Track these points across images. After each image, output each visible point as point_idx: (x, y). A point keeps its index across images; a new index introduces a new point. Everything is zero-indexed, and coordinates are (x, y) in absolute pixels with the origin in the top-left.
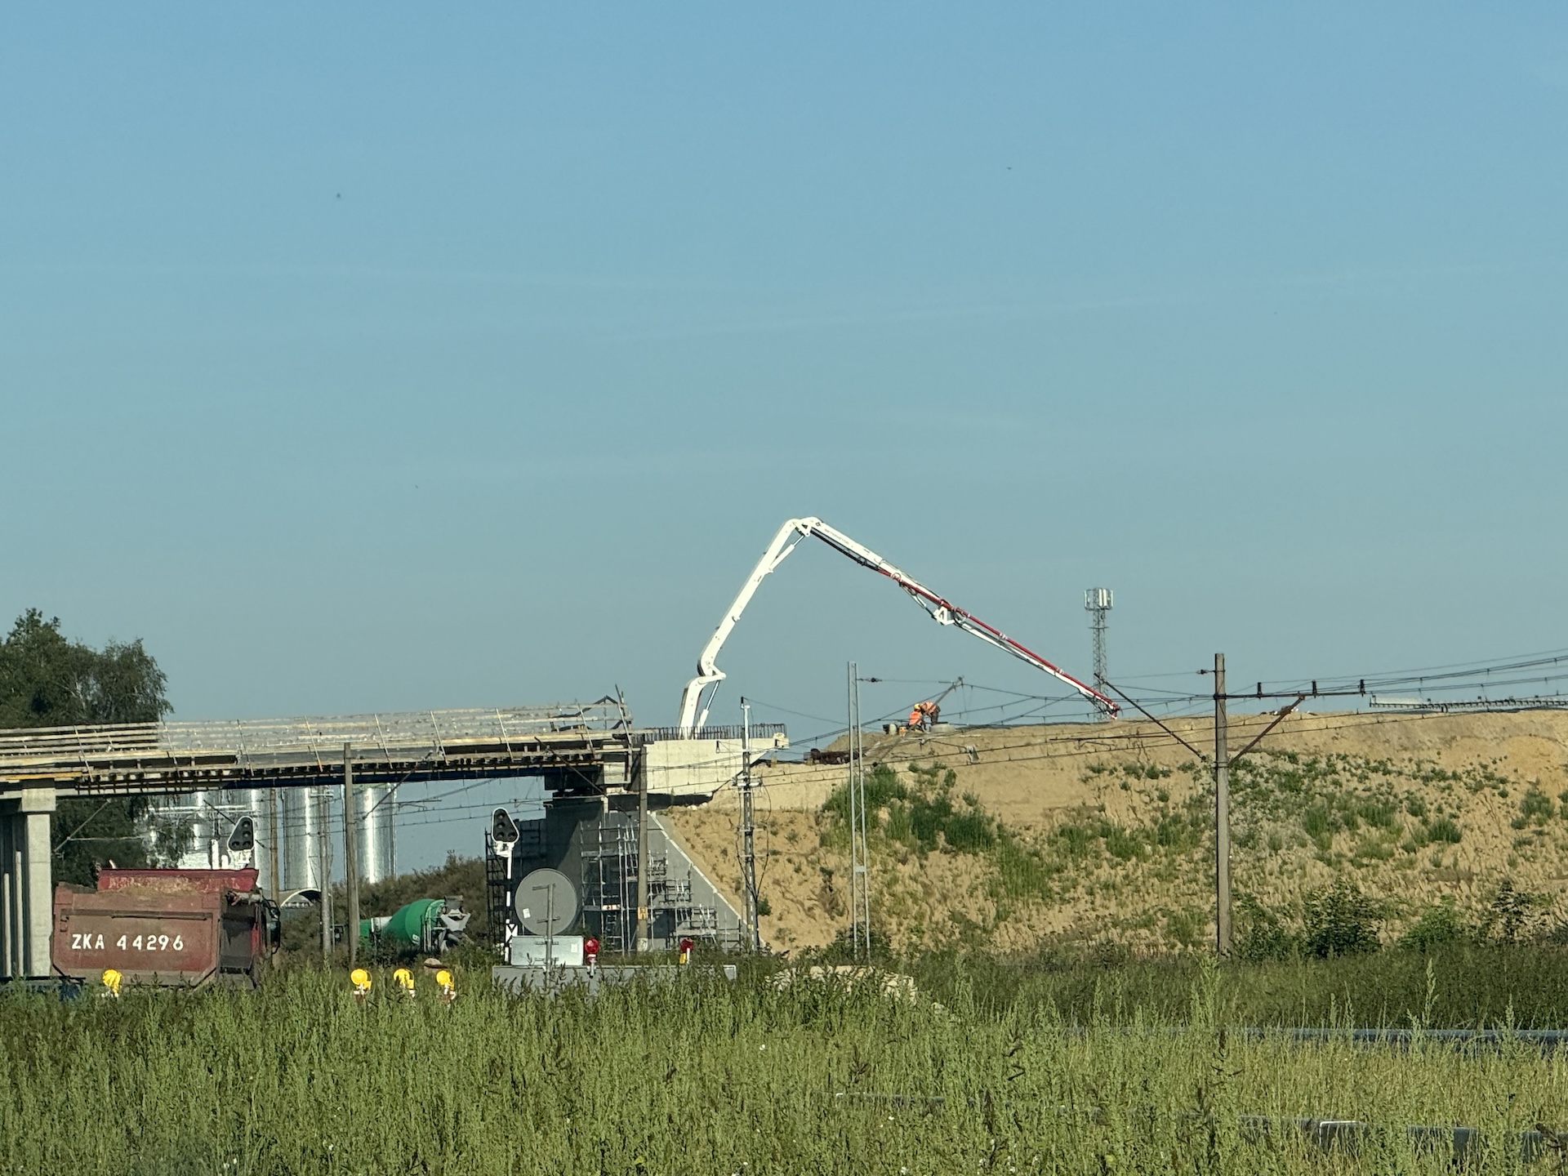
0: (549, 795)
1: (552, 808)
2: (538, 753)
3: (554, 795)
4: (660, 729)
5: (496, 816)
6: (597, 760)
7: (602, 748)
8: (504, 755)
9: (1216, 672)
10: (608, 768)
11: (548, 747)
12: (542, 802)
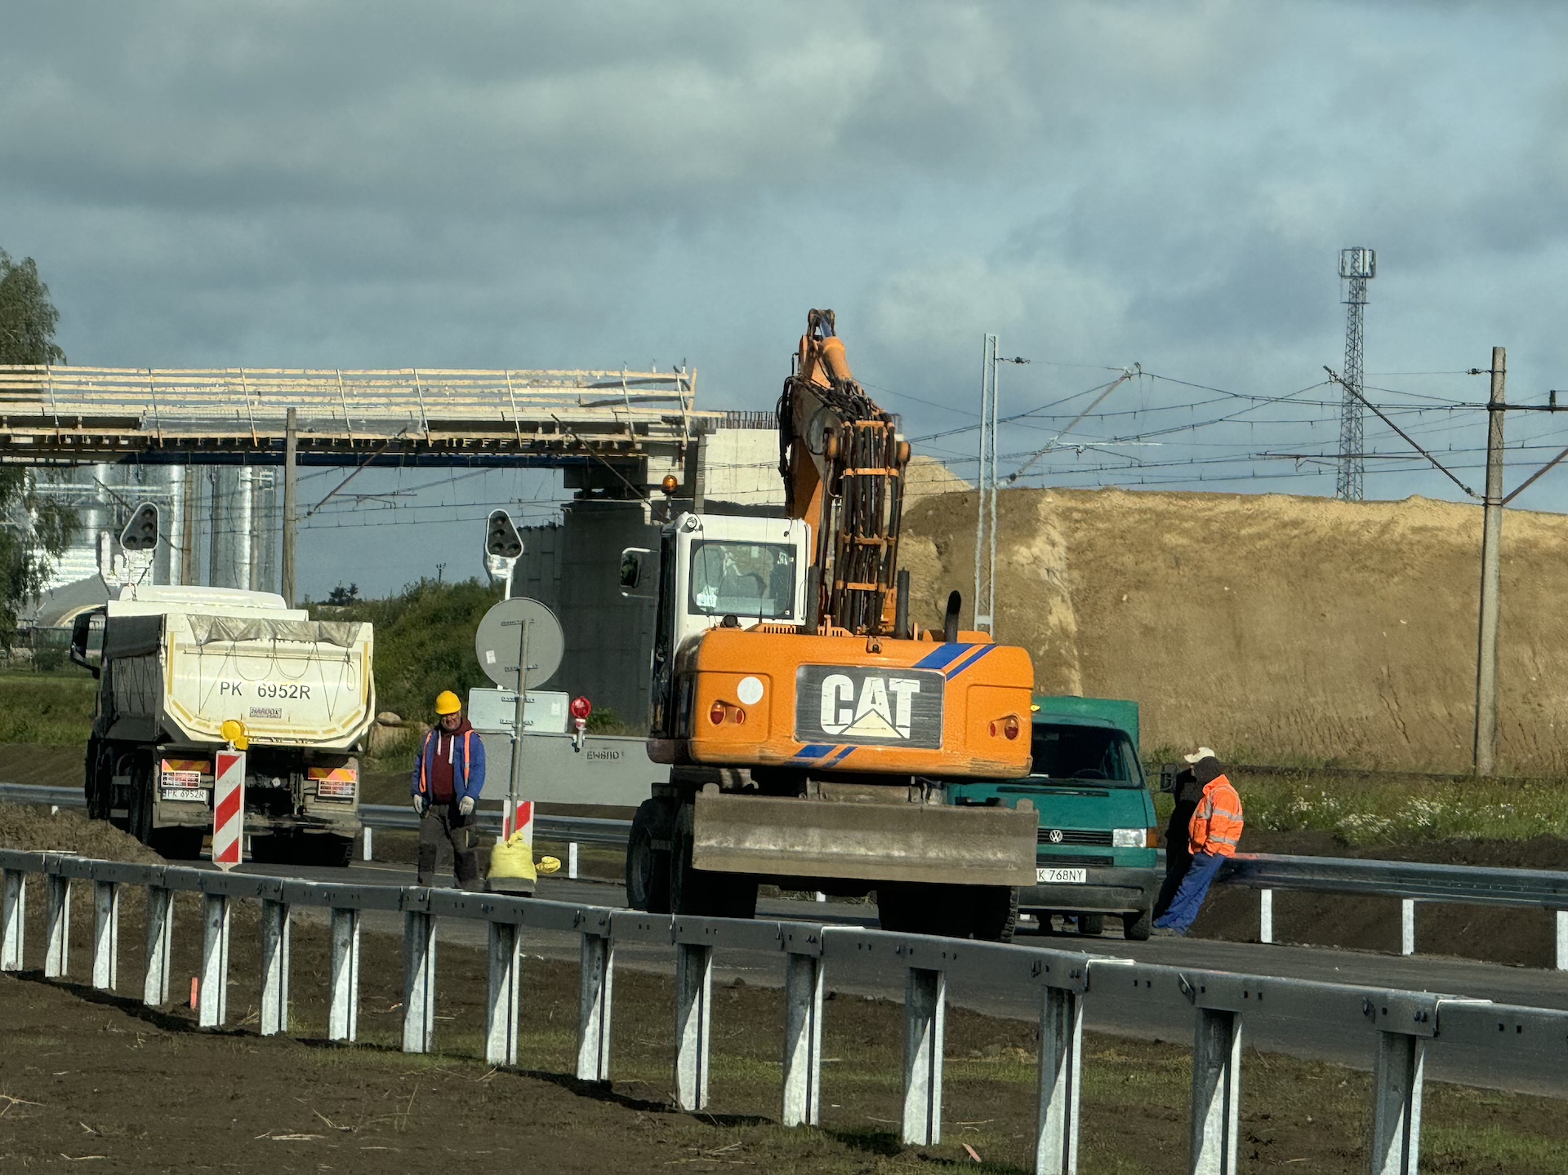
0: (569, 495)
1: (574, 512)
2: (556, 436)
3: (577, 495)
4: (728, 413)
5: (494, 520)
6: (638, 452)
7: (645, 434)
8: (510, 436)
9: (1493, 372)
10: (652, 463)
11: (569, 429)
12: (558, 505)
